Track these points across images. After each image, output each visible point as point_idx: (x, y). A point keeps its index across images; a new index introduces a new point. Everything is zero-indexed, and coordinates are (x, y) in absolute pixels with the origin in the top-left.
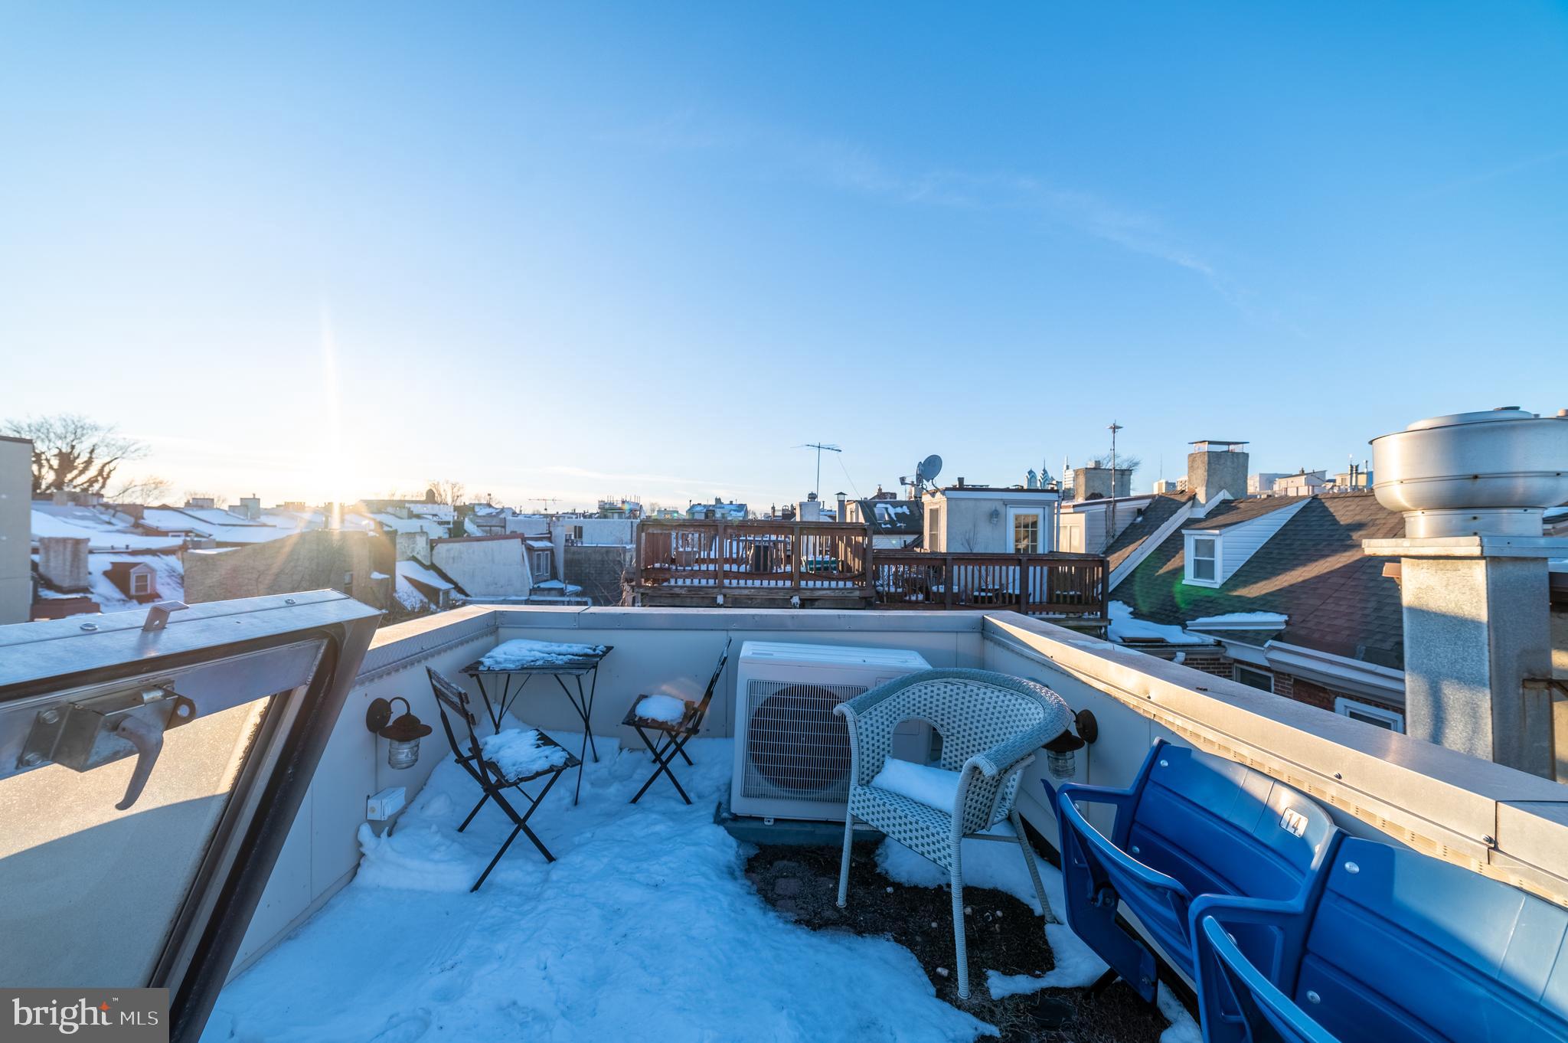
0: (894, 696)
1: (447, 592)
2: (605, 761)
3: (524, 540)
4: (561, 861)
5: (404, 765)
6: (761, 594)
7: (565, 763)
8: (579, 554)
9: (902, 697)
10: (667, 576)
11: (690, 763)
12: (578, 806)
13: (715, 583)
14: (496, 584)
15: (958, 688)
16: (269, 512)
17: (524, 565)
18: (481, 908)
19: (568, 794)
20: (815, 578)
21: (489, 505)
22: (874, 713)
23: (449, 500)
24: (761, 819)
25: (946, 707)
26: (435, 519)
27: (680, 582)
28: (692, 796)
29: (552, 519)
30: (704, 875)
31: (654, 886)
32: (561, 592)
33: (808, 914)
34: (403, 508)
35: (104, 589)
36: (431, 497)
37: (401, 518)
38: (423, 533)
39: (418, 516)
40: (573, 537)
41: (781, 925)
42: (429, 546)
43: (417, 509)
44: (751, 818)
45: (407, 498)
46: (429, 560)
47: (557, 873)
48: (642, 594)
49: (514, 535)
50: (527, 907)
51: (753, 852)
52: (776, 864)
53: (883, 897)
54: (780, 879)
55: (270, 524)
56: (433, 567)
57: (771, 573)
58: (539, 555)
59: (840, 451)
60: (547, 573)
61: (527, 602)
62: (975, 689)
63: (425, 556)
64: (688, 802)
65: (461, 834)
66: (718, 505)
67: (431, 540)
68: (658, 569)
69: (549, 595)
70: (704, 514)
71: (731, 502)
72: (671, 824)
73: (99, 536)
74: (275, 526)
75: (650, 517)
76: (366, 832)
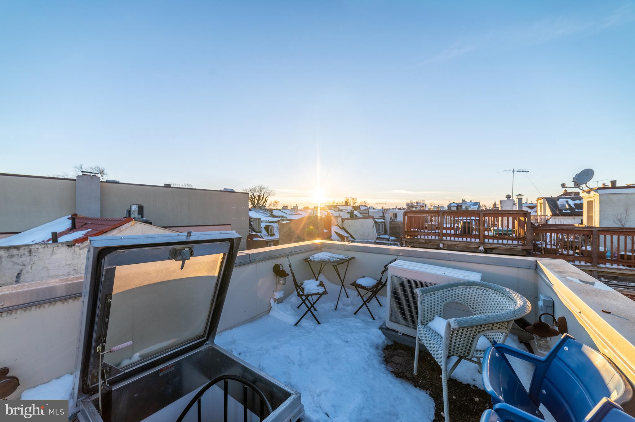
0: (447, 290)
1: (347, 238)
2: (351, 298)
3: (374, 219)
4: (321, 324)
5: (282, 284)
6: (462, 244)
7: (323, 293)
8: (395, 224)
9: (451, 291)
10: (417, 234)
11: (381, 306)
12: (336, 310)
13: (439, 238)
14: (364, 235)
15: (483, 292)
16: (301, 210)
17: (374, 229)
18: (294, 330)
19: (334, 306)
20: (498, 238)
21: (365, 206)
22: (433, 295)
23: (352, 205)
24: (398, 332)
25: (475, 300)
26: (346, 211)
27: (422, 237)
28: (376, 317)
29: (385, 210)
30: (365, 344)
31: (346, 341)
32: (388, 240)
33: (398, 371)
34: (336, 207)
35: (264, 232)
36: (346, 204)
37: (336, 211)
38: (340, 216)
39: (341, 211)
40: (393, 218)
41: (384, 370)
42: (342, 221)
43: (341, 208)
44: (393, 330)
45: (338, 204)
46: (342, 226)
47: (319, 327)
48: (406, 241)
49: (370, 217)
50: (306, 334)
51: (390, 343)
52: (398, 350)
53: (437, 378)
54: (396, 356)
55: (300, 214)
56: (343, 228)
57: (471, 235)
58: (379, 225)
59: (528, 172)
60: (383, 232)
61: (375, 243)
62: (491, 294)
63: (341, 224)
64: (374, 319)
65: (297, 309)
66: (464, 203)
67: (343, 219)
68: (412, 231)
69: (383, 240)
70: (456, 207)
71: (471, 201)
72: (363, 324)
73: (264, 218)
74: (301, 214)
75: (430, 209)
76: (272, 301)
